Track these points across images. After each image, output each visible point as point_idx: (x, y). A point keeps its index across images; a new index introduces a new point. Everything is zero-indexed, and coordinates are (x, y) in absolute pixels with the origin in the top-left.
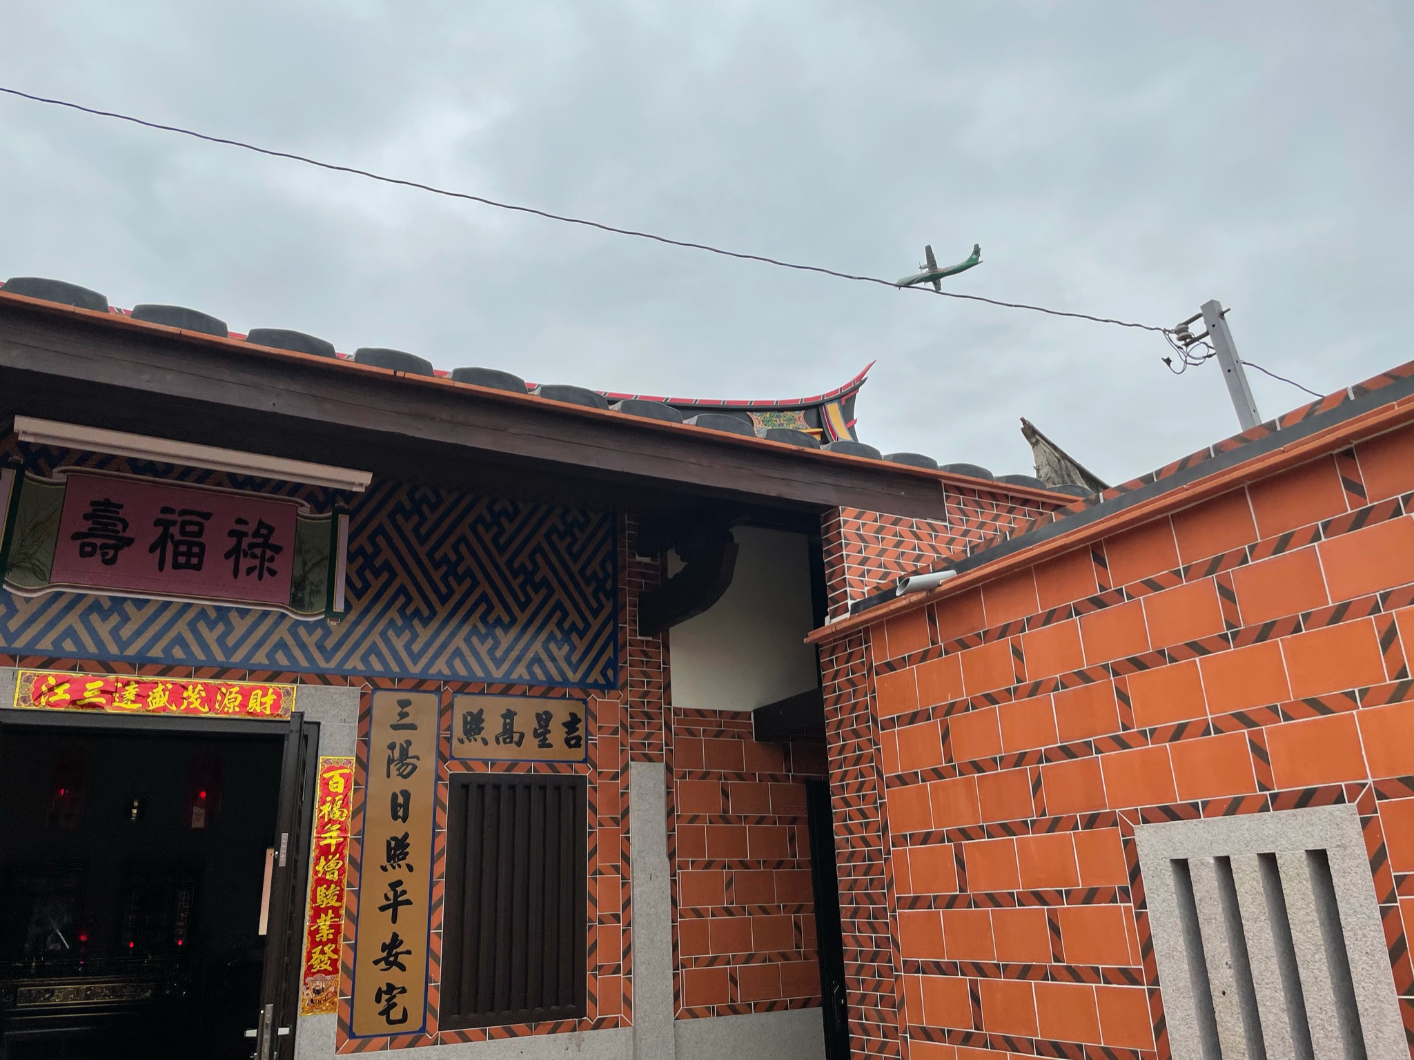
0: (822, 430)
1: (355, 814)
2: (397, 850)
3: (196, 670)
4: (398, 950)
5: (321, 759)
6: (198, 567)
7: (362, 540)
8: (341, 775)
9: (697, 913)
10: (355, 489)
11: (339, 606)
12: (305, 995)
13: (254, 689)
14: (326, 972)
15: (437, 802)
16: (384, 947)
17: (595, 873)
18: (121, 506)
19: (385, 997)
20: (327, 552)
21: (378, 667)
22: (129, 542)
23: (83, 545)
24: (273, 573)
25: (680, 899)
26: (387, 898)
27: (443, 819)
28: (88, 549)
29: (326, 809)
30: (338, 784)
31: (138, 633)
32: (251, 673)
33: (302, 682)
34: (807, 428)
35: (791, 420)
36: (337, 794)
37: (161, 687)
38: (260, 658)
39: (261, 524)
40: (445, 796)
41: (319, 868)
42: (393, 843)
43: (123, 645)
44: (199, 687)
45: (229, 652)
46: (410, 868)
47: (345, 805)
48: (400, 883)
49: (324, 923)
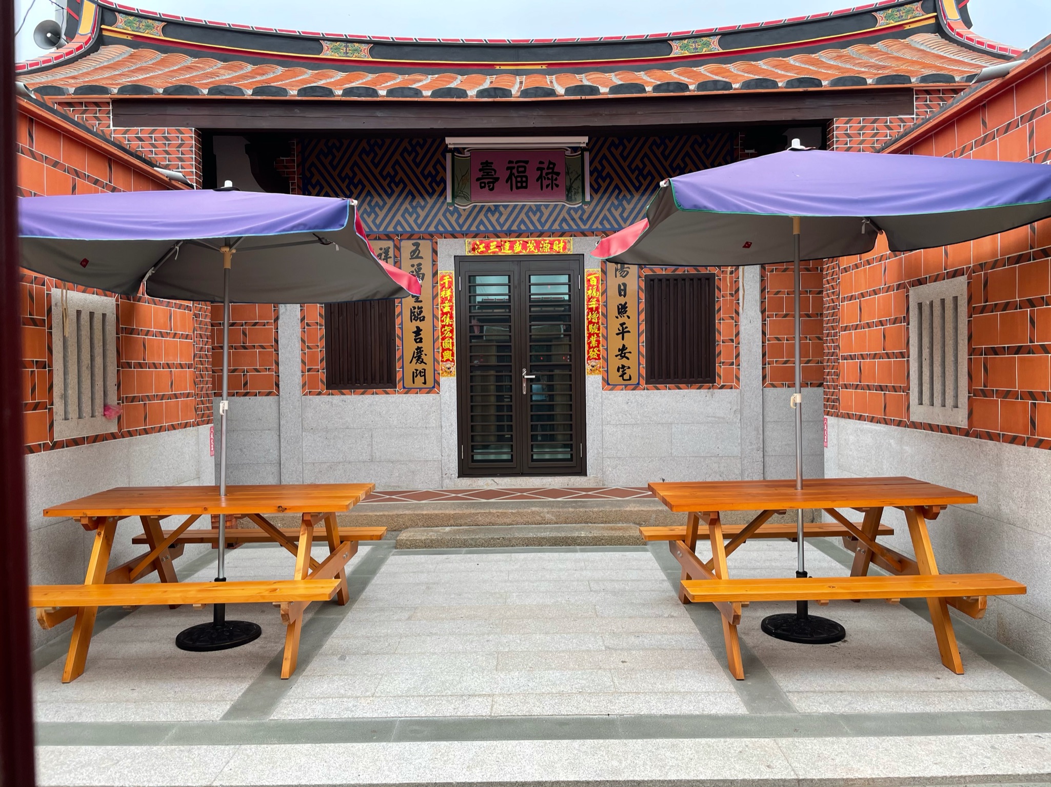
0: (936, 14)
1: (602, 294)
2: (622, 309)
3: (531, 234)
4: (626, 351)
5: (586, 270)
6: (526, 187)
7: (596, 163)
8: (595, 277)
9: (778, 339)
10: (581, 145)
11: (588, 198)
12: (588, 368)
13: (554, 241)
14: (595, 359)
15: (639, 287)
16: (619, 350)
17: (720, 320)
18: (492, 163)
19: (621, 370)
20: (580, 172)
21: (608, 226)
22: (497, 179)
23: (481, 183)
24: (557, 186)
25: (768, 332)
26: (619, 330)
27: (643, 296)
28: (483, 185)
29: (590, 292)
30: (594, 282)
31: (507, 220)
32: (552, 234)
33: (575, 236)
34: (923, 15)
35: (909, 11)
36: (594, 285)
37: (518, 243)
38: (556, 226)
39: (550, 163)
40: (643, 285)
41: (589, 317)
42: (620, 307)
43: (502, 226)
44: (533, 242)
45: (543, 225)
46: (629, 317)
47: (598, 290)
48: (624, 323)
49: (593, 339)
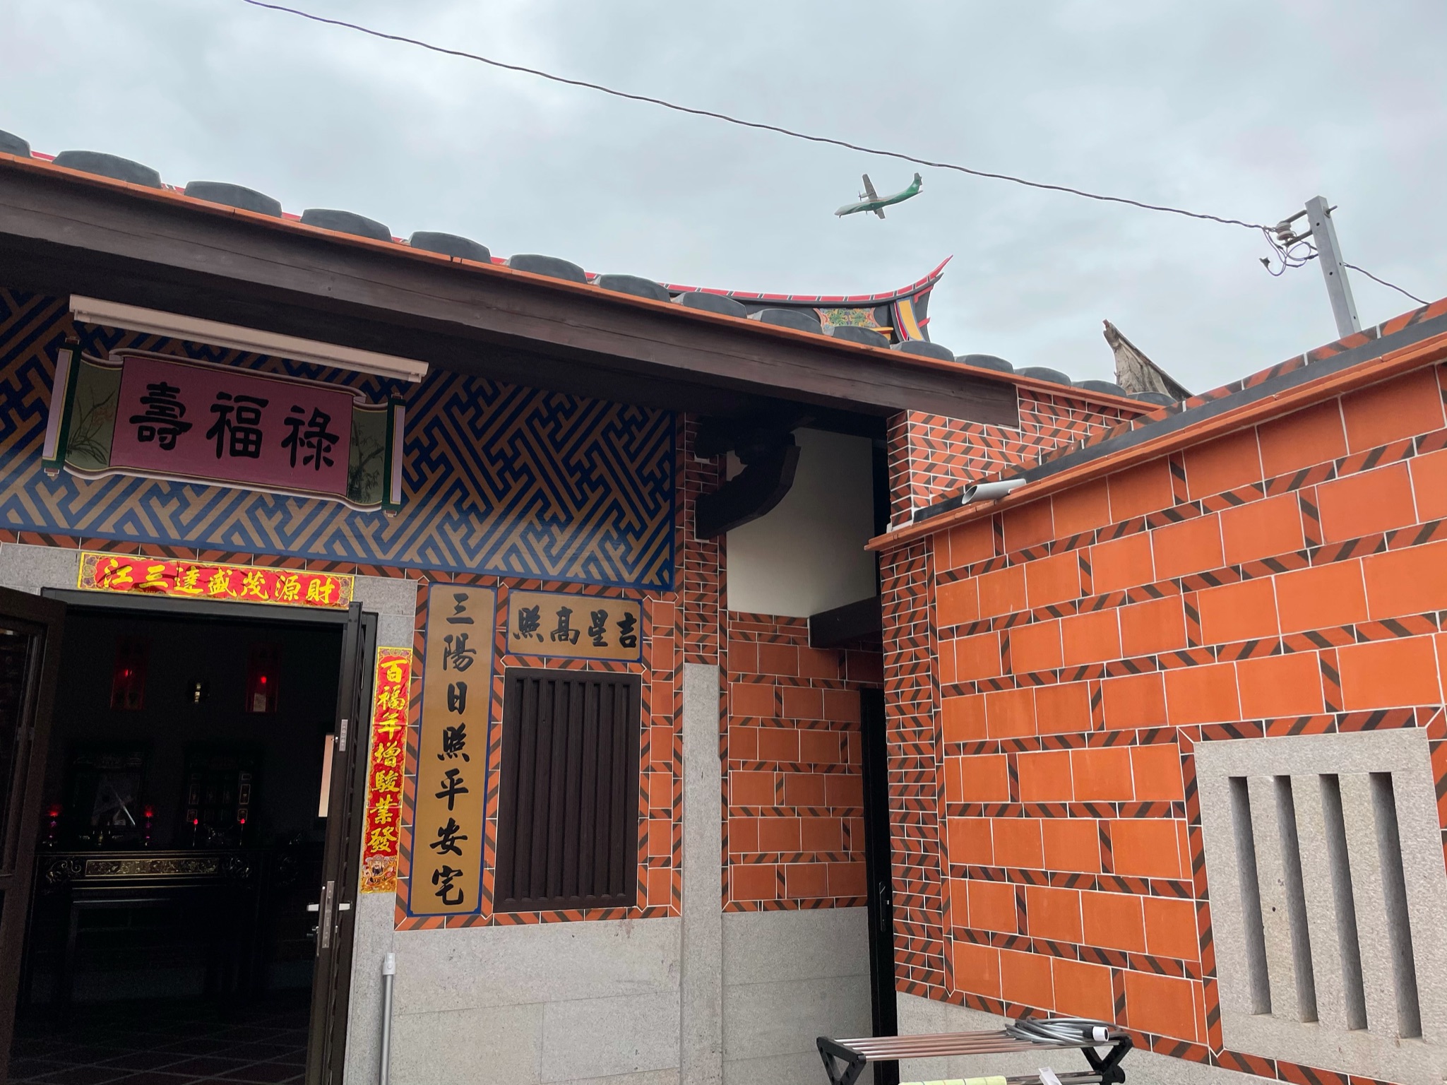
0: (892, 329)
1: (412, 704)
2: (454, 740)
3: (256, 557)
4: (455, 835)
5: (379, 649)
6: (255, 455)
7: (418, 432)
8: (399, 666)
9: (747, 811)
10: (410, 379)
11: (396, 499)
12: (364, 874)
13: (312, 578)
14: (385, 853)
15: (493, 695)
16: (441, 832)
17: (647, 770)
18: (177, 391)
19: (441, 879)
20: (383, 444)
21: (435, 561)
22: (186, 427)
23: (141, 429)
24: (329, 463)
25: (730, 798)
26: (444, 786)
27: (499, 712)
28: (146, 433)
29: (384, 697)
30: (395, 675)
31: (198, 519)
32: (309, 562)
33: (360, 573)
34: (876, 327)
35: (860, 317)
36: (395, 684)
37: (221, 573)
38: (318, 548)
39: (317, 413)
40: (501, 689)
41: (378, 754)
42: (450, 733)
43: (184, 530)
44: (259, 574)
45: (287, 541)
46: (466, 758)
47: (403, 694)
48: (456, 772)
49: (383, 807)
